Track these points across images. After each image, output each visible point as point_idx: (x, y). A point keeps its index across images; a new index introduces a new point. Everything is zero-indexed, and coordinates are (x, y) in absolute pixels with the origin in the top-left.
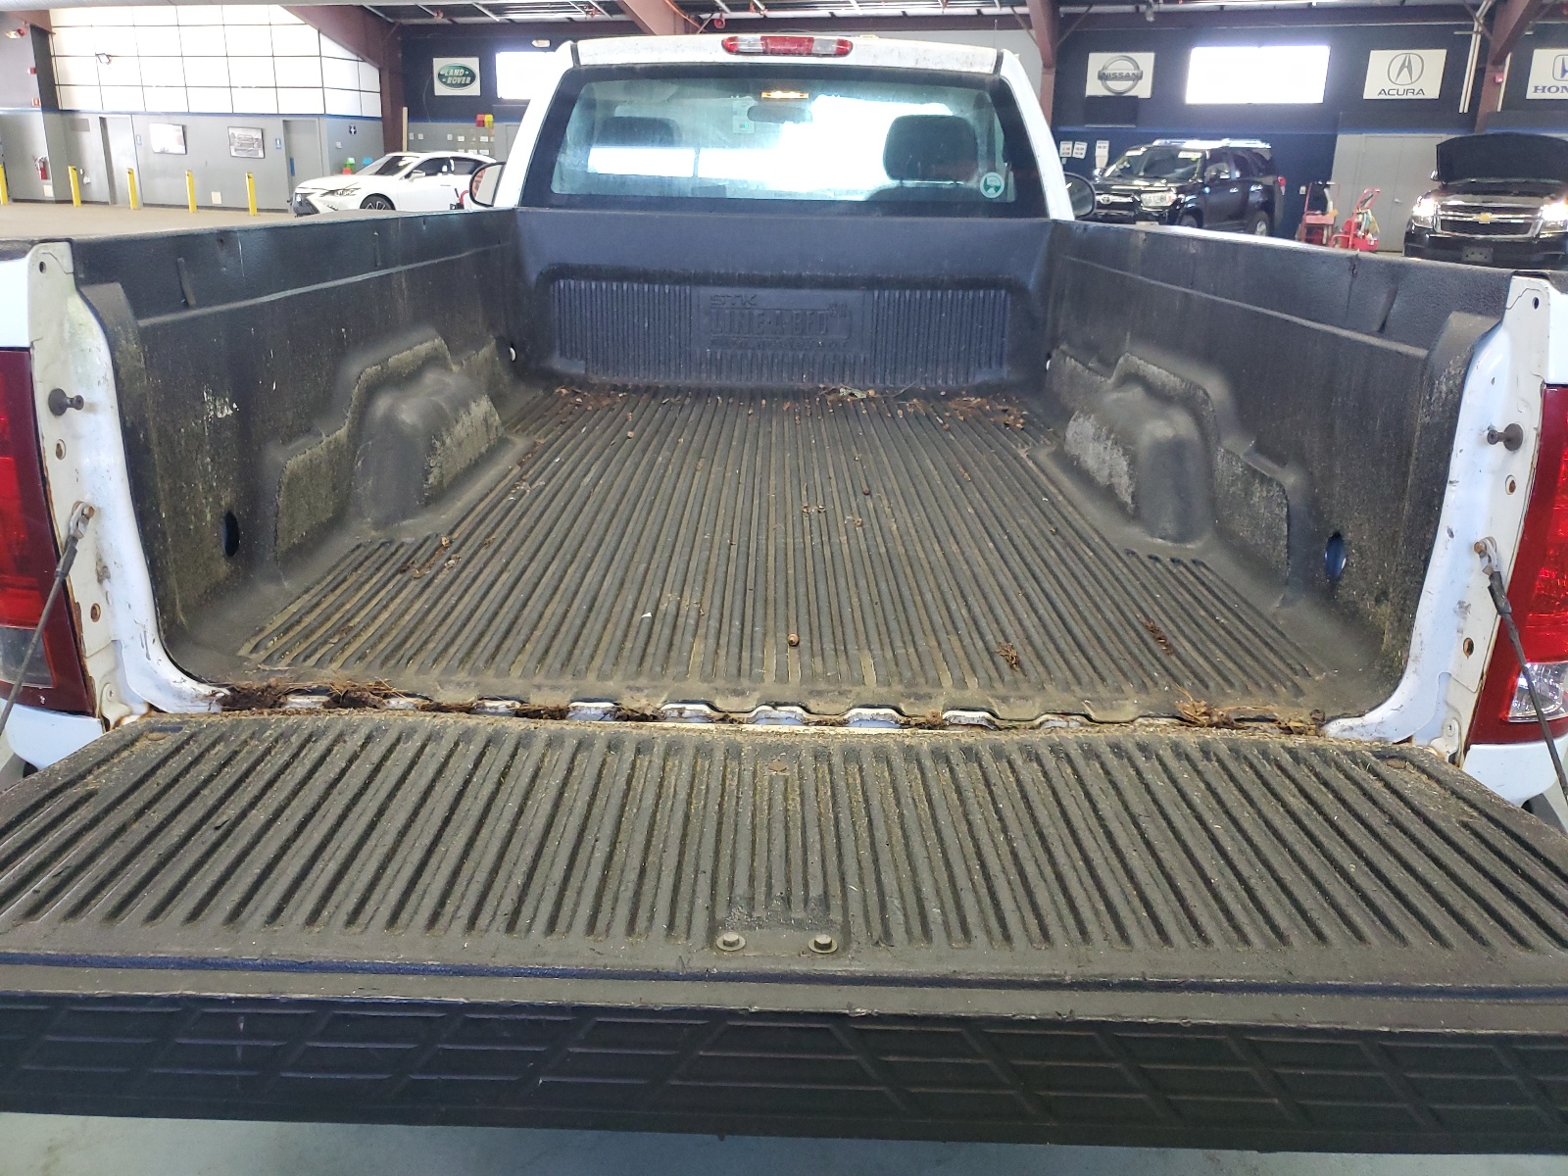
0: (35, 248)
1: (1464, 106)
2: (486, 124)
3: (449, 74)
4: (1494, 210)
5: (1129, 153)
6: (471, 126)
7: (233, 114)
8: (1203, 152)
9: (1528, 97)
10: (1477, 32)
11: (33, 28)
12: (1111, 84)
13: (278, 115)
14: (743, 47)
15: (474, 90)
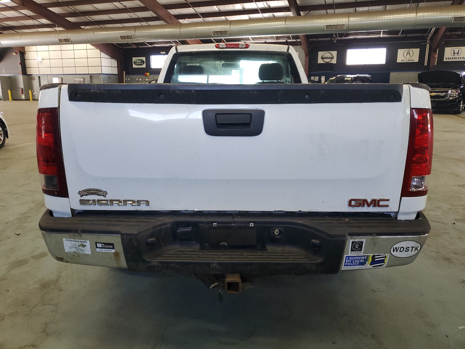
0: (60, 85)
1: (426, 64)
2: (148, 75)
3: (137, 62)
4: (435, 92)
5: (330, 79)
6: (143, 76)
7: (76, 74)
8: (352, 78)
9: (444, 61)
10: (428, 44)
11: (20, 52)
12: (325, 60)
13: (88, 74)
14: (221, 47)
15: (144, 66)
